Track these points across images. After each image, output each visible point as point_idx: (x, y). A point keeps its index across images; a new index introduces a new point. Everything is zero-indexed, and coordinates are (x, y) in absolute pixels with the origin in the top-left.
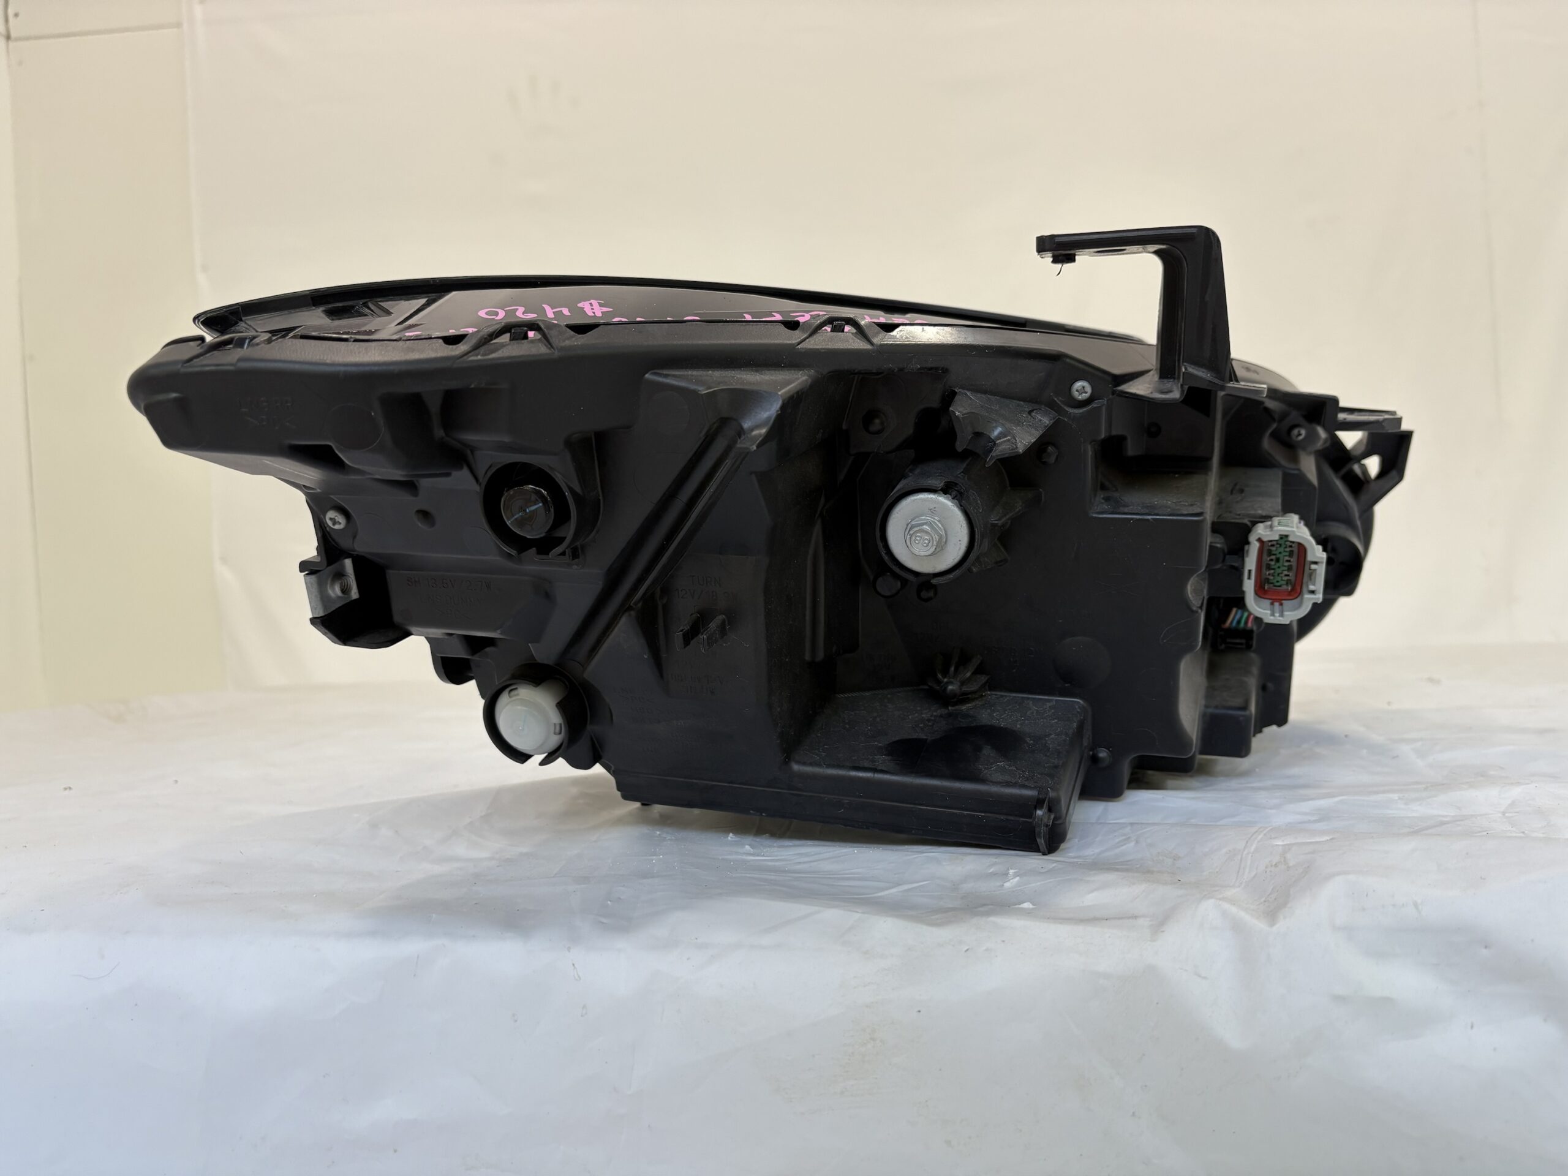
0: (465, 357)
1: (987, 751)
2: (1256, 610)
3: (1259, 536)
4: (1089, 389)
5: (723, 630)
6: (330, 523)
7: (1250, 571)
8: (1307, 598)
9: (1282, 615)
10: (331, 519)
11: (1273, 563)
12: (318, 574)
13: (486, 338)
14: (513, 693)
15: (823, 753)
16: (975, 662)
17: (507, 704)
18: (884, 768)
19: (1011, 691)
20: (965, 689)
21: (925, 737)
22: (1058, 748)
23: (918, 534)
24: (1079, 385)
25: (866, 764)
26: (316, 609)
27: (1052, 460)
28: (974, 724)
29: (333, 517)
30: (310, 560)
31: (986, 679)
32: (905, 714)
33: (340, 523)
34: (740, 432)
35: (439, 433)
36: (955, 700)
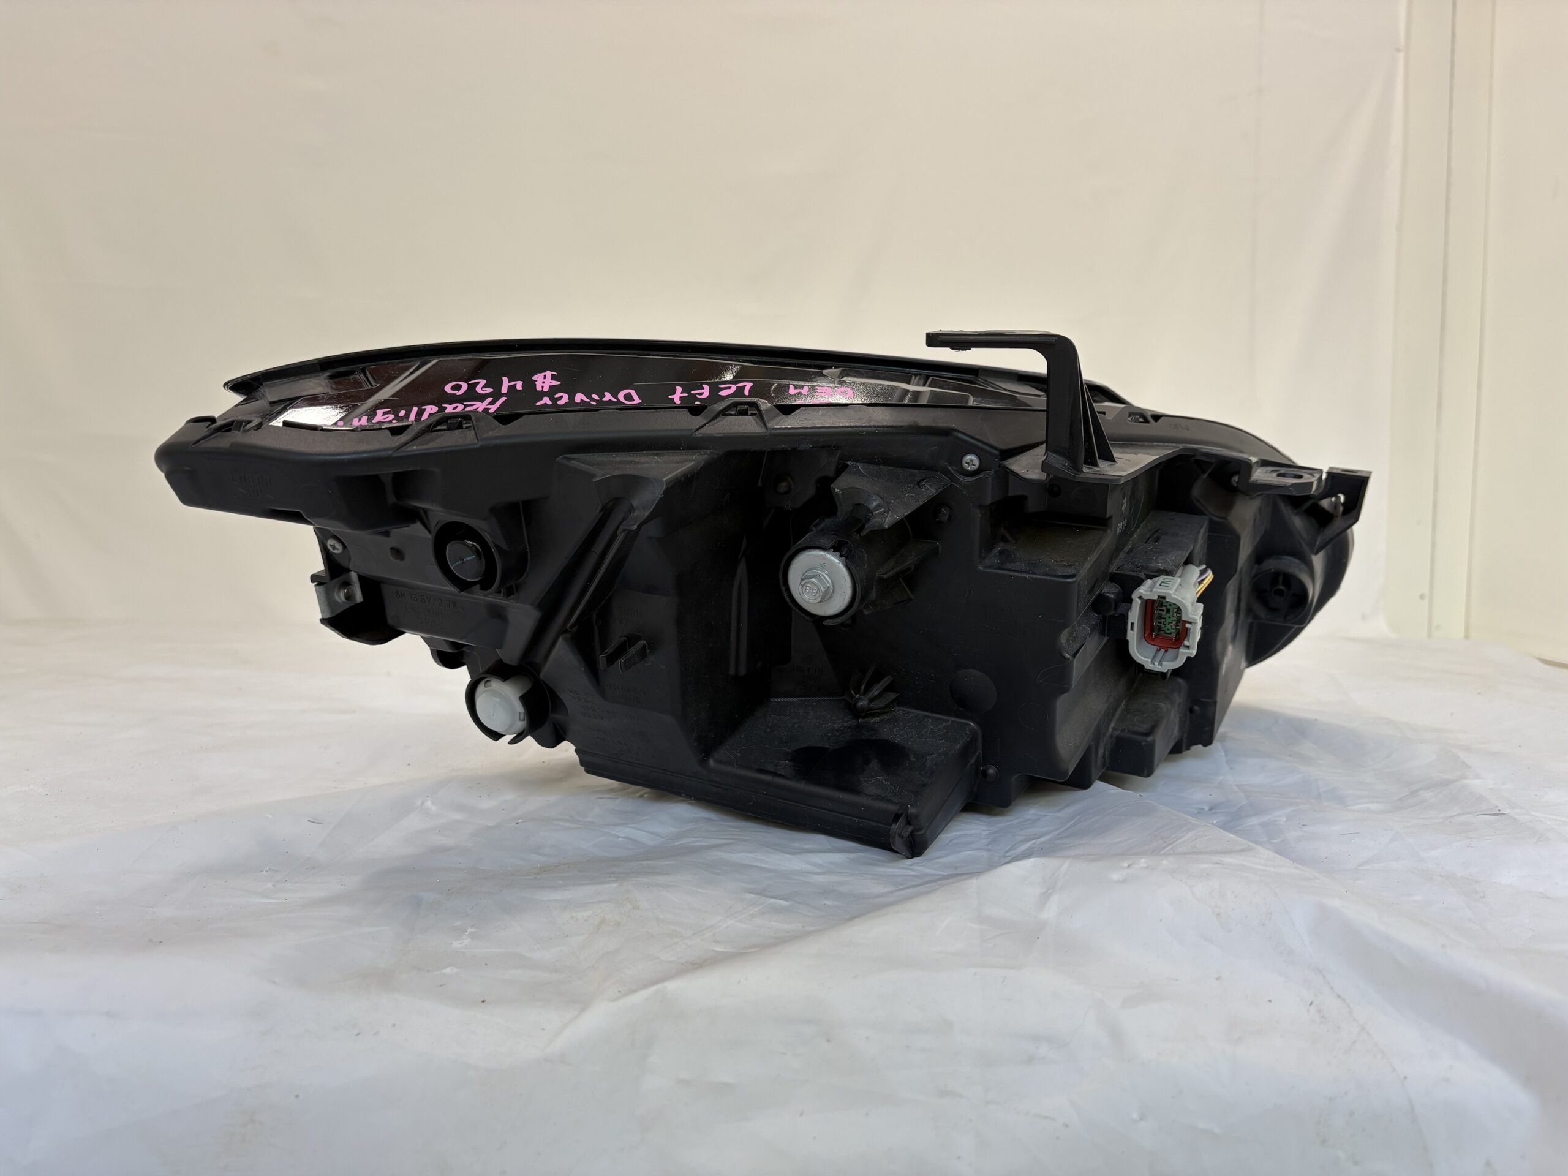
0: (404, 448)
1: (874, 765)
2: (1139, 658)
3: (1140, 595)
4: (977, 462)
5: (643, 654)
6: (330, 548)
7: (1132, 624)
8: (1182, 652)
9: (1160, 664)
10: (331, 545)
11: (1164, 613)
12: (325, 585)
13: (423, 430)
14: (488, 684)
15: (739, 754)
16: (886, 681)
17: (484, 692)
18: (783, 773)
19: (917, 709)
20: (873, 705)
21: (828, 747)
22: (934, 767)
23: (809, 585)
24: (969, 457)
25: (770, 768)
26: (324, 612)
27: (945, 519)
28: (874, 738)
29: (332, 544)
30: (318, 574)
31: (895, 697)
32: (821, 722)
33: (338, 549)
34: (632, 509)
35: (391, 499)
36: (864, 714)
